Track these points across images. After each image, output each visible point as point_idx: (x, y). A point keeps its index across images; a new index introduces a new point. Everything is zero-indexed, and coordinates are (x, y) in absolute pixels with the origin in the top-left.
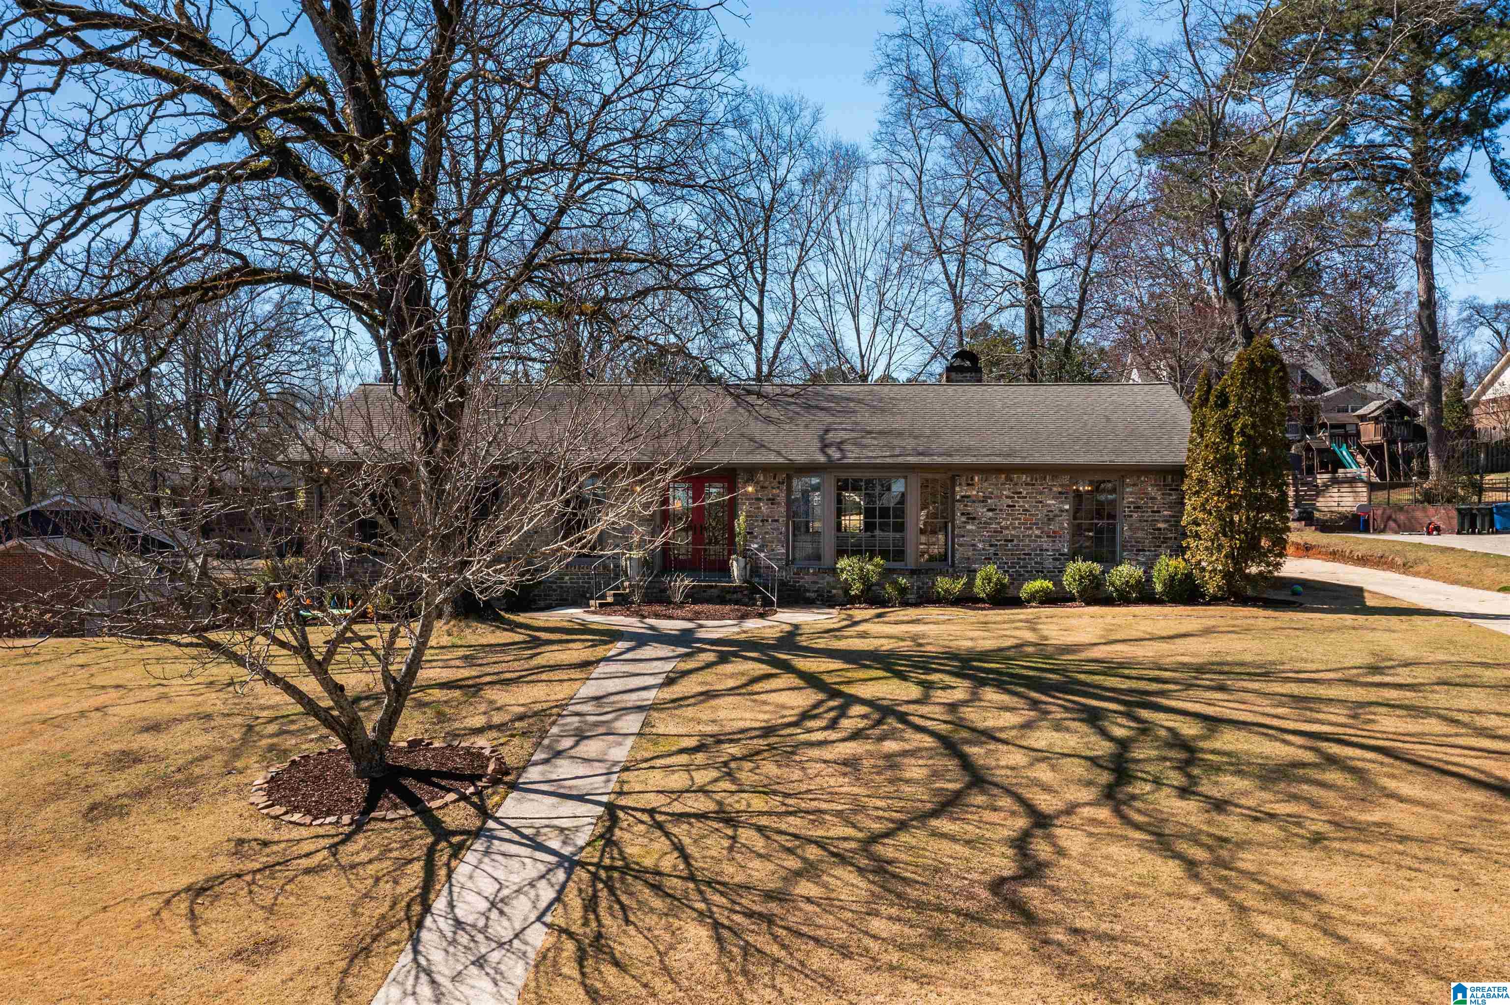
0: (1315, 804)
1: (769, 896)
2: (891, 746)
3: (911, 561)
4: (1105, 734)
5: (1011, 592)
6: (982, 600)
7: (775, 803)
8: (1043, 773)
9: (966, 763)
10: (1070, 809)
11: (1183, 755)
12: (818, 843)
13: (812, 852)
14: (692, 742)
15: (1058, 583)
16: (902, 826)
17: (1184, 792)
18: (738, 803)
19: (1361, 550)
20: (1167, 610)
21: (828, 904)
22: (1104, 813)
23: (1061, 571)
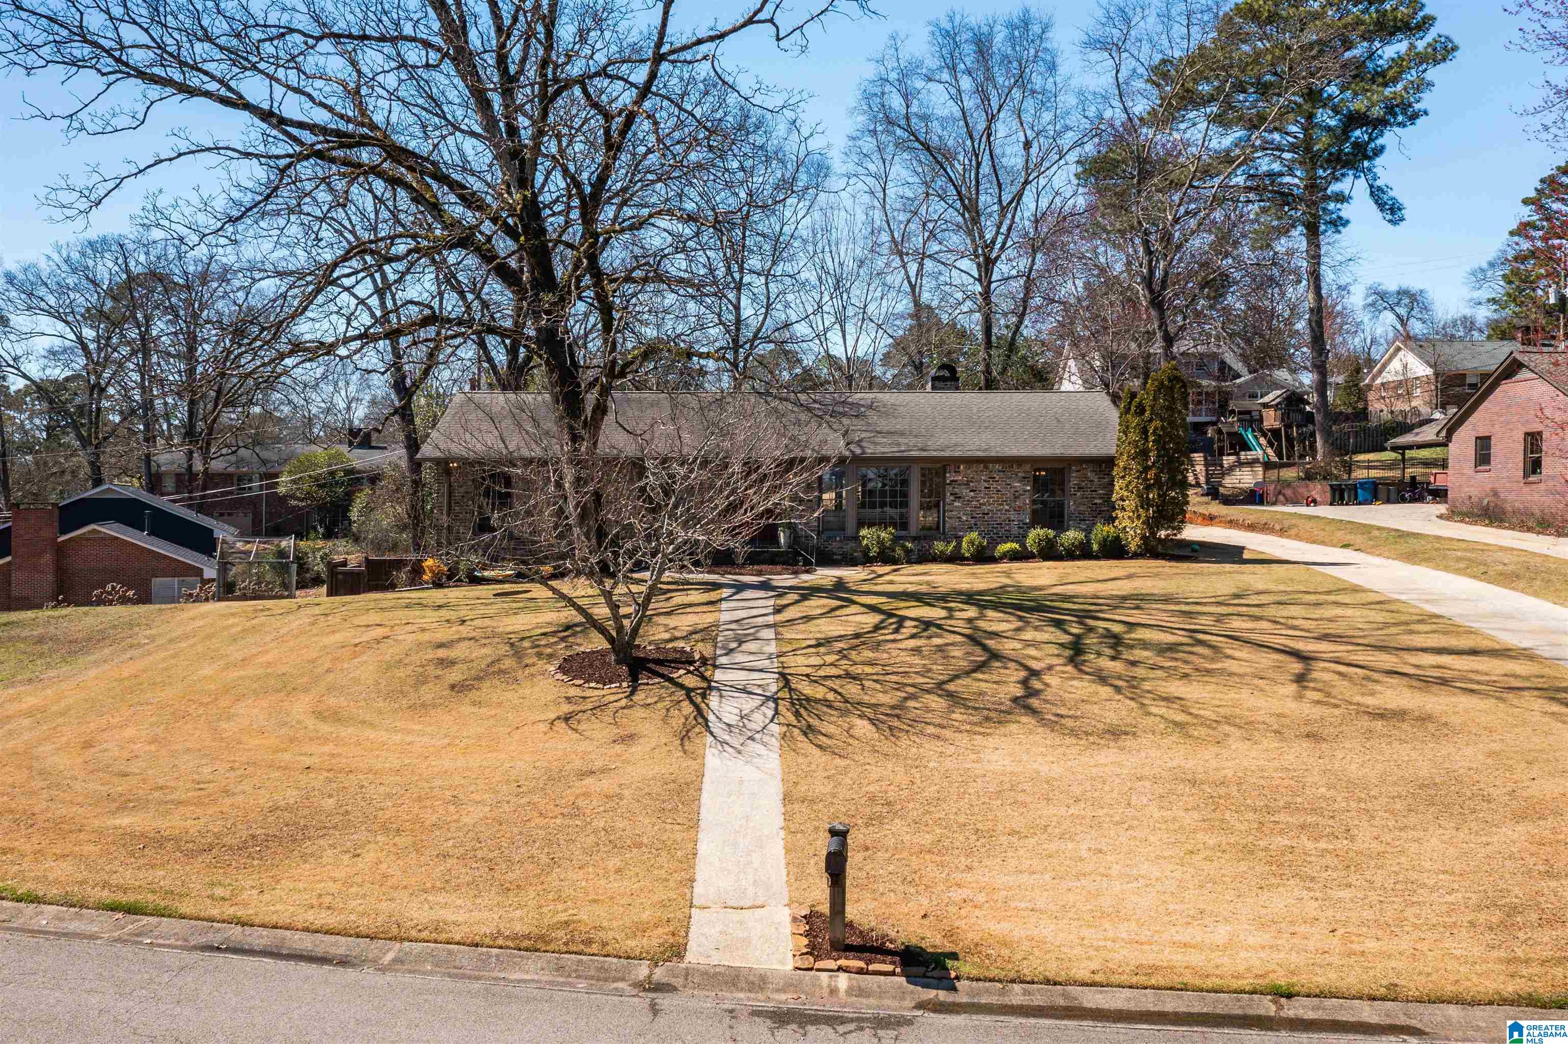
0: (1186, 662)
1: (893, 707)
2: (937, 641)
3: (913, 530)
4: (1067, 632)
5: (988, 553)
6: (967, 559)
7: (878, 669)
8: (1032, 652)
9: (985, 648)
10: (1050, 668)
11: (1112, 641)
12: (913, 686)
13: (910, 689)
14: (813, 642)
15: (1023, 545)
16: (957, 677)
17: (1113, 658)
18: (858, 669)
19: (1251, 519)
20: (1102, 563)
21: (928, 709)
22: (1069, 668)
23: (1025, 536)
